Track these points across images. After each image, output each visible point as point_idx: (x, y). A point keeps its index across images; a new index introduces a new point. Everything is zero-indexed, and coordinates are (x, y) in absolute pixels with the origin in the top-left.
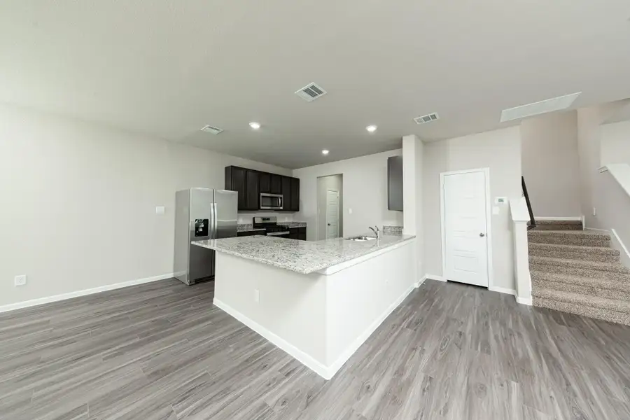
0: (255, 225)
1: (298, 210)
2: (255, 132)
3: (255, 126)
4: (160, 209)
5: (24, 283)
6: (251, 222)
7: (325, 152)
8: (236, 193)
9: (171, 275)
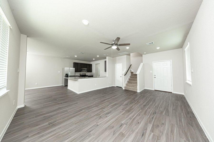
0: (81, 75)
1: (91, 72)
2: (76, 57)
3: (76, 56)
4: (59, 72)
5: (37, 84)
6: (79, 75)
7: (94, 59)
8: (75, 68)
9: (61, 85)
